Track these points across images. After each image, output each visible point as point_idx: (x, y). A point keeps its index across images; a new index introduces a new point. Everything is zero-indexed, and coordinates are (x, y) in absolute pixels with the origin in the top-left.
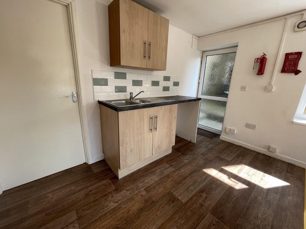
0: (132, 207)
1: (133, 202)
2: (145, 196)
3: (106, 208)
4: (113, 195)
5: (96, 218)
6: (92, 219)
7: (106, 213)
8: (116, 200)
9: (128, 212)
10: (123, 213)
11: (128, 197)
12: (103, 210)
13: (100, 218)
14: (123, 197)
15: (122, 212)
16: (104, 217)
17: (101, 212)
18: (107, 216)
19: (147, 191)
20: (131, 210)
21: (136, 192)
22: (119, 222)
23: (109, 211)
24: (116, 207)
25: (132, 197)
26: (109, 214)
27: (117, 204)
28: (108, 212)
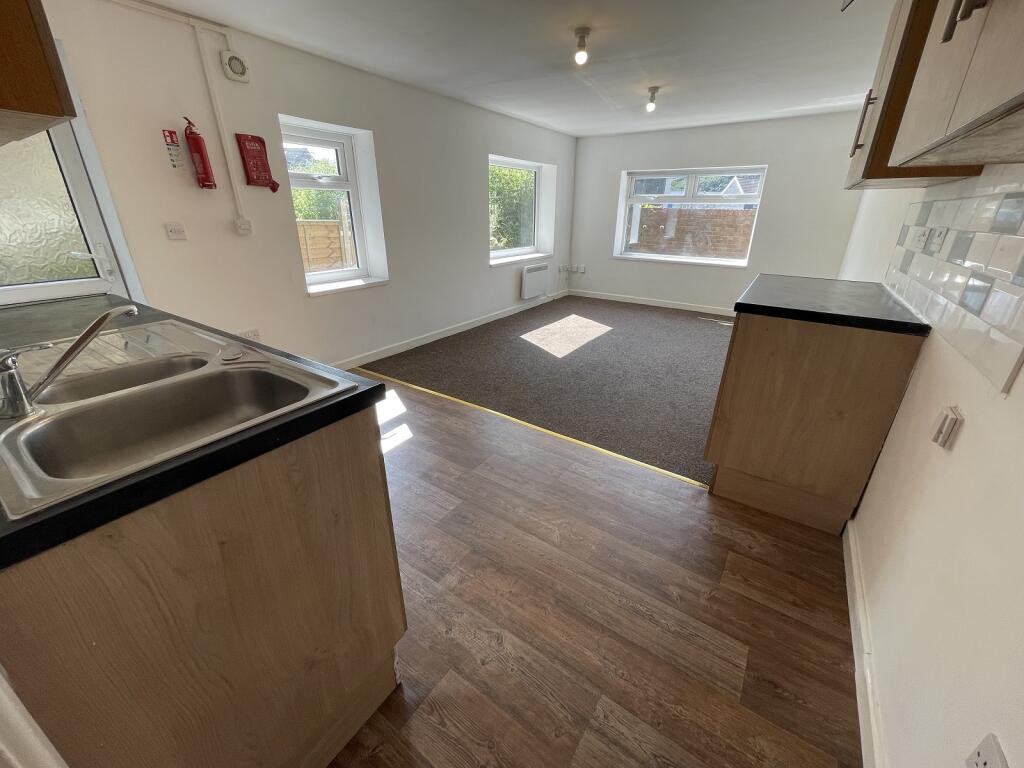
0: (499, 593)
1: (485, 597)
2: (462, 572)
3: (526, 657)
4: (479, 662)
5: (559, 667)
6: (567, 678)
7: (537, 649)
8: (493, 643)
9: (516, 595)
10: (522, 606)
11: (473, 614)
12: (534, 665)
13: (556, 658)
14: (479, 628)
15: (520, 610)
16: (549, 648)
17: (541, 665)
18: (544, 640)
19: (441, 574)
20: (508, 591)
21: (451, 598)
22: (546, 605)
23: (531, 644)
24: (513, 633)
25: (471, 603)
26: (536, 640)
27: (506, 634)
28: (534, 646)
